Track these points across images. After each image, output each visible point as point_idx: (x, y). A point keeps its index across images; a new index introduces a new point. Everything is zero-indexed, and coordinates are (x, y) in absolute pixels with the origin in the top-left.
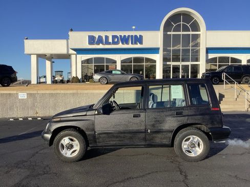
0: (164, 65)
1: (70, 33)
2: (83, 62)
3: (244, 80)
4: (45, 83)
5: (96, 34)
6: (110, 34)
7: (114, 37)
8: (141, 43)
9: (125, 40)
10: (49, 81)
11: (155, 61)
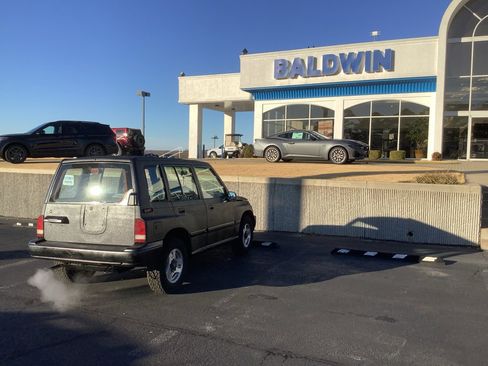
0: (446, 119)
1: (244, 59)
2: (265, 115)
5: (290, 56)
6: (319, 53)
7: (328, 59)
8: (390, 68)
9: (351, 63)
11: (426, 110)
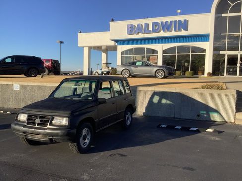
0: (214, 55)
1: (112, 24)
2: (122, 53)
6: (150, 21)
11: (204, 51)
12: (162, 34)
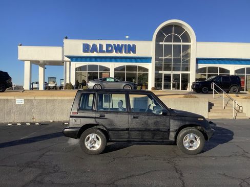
0: (155, 73)
1: (65, 41)
2: (77, 69)
3: (232, 89)
4: (37, 89)
5: (91, 43)
6: (104, 43)
7: (108, 46)
8: (134, 52)
9: (118, 49)
10: (41, 87)
11: (147, 70)
12: (114, 54)
